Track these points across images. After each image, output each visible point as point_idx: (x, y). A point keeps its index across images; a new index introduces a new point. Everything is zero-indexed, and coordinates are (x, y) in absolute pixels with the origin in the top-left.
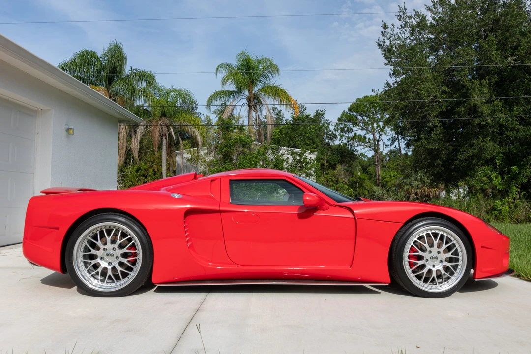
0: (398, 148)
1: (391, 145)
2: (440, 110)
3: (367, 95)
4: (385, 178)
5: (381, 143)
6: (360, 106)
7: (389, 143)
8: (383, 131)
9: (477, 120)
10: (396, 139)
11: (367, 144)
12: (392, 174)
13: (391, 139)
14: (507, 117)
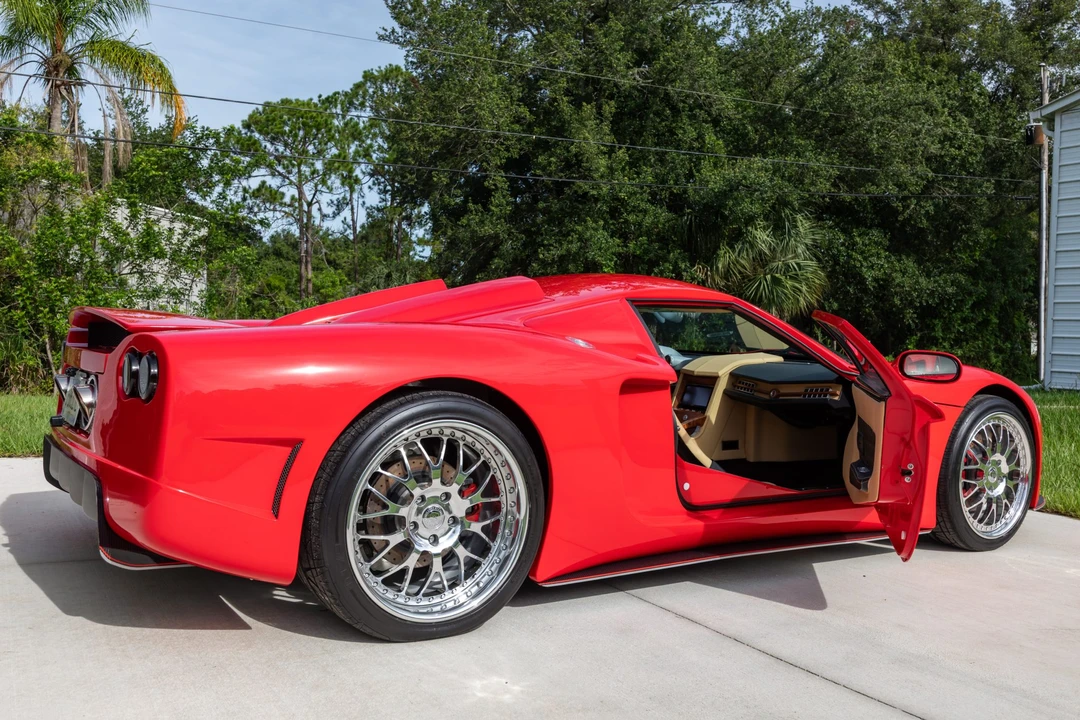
0: (351, 223)
1: (335, 215)
2: (507, 155)
3: (289, 98)
5: (315, 208)
6: (274, 120)
7: (329, 211)
8: (324, 182)
9: (583, 185)
10: (347, 204)
11: (287, 210)
12: (337, 279)
13: (335, 202)
14: (633, 185)
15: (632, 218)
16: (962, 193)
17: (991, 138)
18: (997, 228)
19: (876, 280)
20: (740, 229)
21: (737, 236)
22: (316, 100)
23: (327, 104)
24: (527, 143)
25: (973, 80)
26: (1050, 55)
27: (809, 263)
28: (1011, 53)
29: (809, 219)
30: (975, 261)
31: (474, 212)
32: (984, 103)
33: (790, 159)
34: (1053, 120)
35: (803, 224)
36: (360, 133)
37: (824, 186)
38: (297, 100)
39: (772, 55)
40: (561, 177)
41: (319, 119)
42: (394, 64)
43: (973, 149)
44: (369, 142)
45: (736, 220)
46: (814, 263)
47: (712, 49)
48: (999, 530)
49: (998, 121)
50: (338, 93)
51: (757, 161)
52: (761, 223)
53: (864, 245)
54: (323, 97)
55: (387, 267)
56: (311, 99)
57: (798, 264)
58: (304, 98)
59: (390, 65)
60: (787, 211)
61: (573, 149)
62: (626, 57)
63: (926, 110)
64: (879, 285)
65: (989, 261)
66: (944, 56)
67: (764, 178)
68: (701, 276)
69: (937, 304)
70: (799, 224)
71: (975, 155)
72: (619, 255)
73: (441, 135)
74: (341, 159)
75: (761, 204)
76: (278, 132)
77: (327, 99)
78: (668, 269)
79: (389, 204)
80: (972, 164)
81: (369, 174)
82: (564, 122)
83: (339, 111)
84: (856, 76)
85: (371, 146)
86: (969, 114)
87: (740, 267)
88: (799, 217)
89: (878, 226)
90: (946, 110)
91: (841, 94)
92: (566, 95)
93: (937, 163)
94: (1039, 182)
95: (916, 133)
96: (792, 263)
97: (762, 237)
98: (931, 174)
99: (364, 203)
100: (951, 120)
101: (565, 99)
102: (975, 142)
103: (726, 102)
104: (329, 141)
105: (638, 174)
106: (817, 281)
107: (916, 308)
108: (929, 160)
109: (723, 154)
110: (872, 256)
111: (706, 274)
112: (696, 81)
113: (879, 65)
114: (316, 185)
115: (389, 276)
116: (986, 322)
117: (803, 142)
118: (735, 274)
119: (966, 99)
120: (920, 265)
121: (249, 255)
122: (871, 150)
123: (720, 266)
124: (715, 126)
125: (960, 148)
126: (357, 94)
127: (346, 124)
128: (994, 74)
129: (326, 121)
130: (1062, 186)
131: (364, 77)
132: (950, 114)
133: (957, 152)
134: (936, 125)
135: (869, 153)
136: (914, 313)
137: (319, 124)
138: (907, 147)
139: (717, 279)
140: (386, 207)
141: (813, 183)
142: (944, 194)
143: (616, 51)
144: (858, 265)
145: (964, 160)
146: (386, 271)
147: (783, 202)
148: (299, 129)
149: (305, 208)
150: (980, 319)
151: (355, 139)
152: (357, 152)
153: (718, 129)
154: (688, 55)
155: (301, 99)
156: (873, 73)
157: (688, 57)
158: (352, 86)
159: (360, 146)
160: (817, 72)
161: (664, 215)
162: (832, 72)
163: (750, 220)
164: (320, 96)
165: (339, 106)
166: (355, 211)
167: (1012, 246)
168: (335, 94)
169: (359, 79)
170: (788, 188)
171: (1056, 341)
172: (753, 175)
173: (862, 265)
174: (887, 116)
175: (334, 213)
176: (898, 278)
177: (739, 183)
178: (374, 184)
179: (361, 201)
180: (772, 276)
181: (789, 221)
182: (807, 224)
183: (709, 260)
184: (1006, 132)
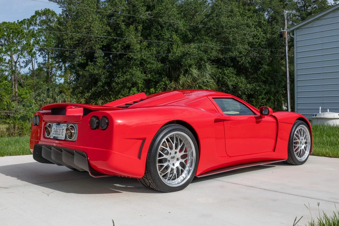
0: (32, 69)
2: (102, 44)
3: (6, 21)
4: (22, 95)
5: (18, 64)
7: (23, 65)
8: (22, 54)
9: (131, 55)
10: (30, 62)
11: (6, 65)
12: (28, 91)
13: (25, 62)
14: (149, 54)
15: (148, 66)
16: (260, 55)
17: (268, 36)
18: (271, 66)
19: (232, 85)
20: (187, 69)
21: (186, 71)
22: (16, 22)
23: (21, 24)
24: (109, 40)
25: (262, 16)
26: (286, 7)
27: (211, 80)
28: (274, 6)
29: (210, 65)
30: (265, 78)
31: (91, 65)
32: (266, 24)
33: (203, 44)
34: (294, 32)
35: (208, 67)
36: (35, 35)
37: (214, 54)
38: (9, 22)
39: (195, 7)
40: (123, 52)
41: (18, 30)
42: (47, 8)
43: (263, 39)
44: (38, 38)
45: (186, 66)
46: (213, 80)
47: (174, 6)
48: (303, 158)
49: (270, 29)
50: (26, 19)
51: (193, 45)
52: (194, 67)
53: (228, 73)
54: (20, 21)
55: (48, 86)
56: (15, 22)
57: (207, 81)
58: (12, 22)
59: (46, 9)
60: (203, 62)
61: (127, 42)
62: (144, 8)
63: (247, 26)
64: (233, 87)
65: (270, 78)
66: (252, 7)
67: (195, 51)
68: (174, 86)
69: (254, 93)
70: (207, 67)
71: (264, 41)
72: (145, 80)
73: (78, 37)
74: (28, 44)
75: (194, 60)
76: (2, 35)
77: (21, 22)
78: (163, 84)
79: (47, 62)
80: (263, 44)
81: (38, 50)
82: (123, 32)
83: (26, 27)
84: (224, 15)
85: (40, 40)
86: (261, 27)
87: (187, 82)
88: (207, 64)
89: (232, 67)
90: (254, 26)
91: (220, 21)
92: (123, 22)
93: (251, 44)
94: (285, 50)
95: (245, 34)
96: (205, 80)
97: (195, 72)
98: (249, 48)
99: (37, 61)
100: (255, 30)
101: (123, 24)
102: (264, 37)
103: (181, 24)
104: (23, 38)
105: (150, 50)
106: (214, 87)
107: (246, 95)
108: (249, 43)
109: (180, 43)
110: (231, 77)
111: (176, 85)
112: (170, 17)
113: (232, 11)
114: (18, 56)
115: (48, 89)
116: (270, 99)
117: (207, 38)
118: (186, 85)
119: (260, 22)
120: (247, 80)
121: (8, 84)
122: (230, 40)
123: (181, 82)
124: (176, 33)
125: (258, 39)
126: (33, 20)
127: (29, 32)
128: (268, 13)
129: (21, 30)
130: (298, 53)
131: (35, 13)
132: (255, 28)
133: (257, 40)
134: (251, 32)
135: (229, 41)
136: (246, 97)
137: (19, 32)
138: (242, 39)
139: (180, 87)
140: (45, 63)
141: (211, 52)
142: (253, 55)
143: (141, 6)
144: (226, 80)
145: (260, 43)
146: (47, 88)
147: (201, 59)
148: (11, 34)
149: (14, 64)
150: (268, 98)
151: (33, 37)
152: (34, 42)
153: (177, 34)
154: (167, 8)
155: (11, 22)
156: (229, 14)
157: (167, 9)
158: (30, 17)
159: (35, 40)
160: (211, 14)
161: (160, 65)
162: (216, 13)
163: (190, 66)
164: (18, 21)
165: (26, 25)
166: (34, 65)
167: (277, 72)
168: (24, 20)
169: (34, 14)
170: (203, 54)
171: (298, 104)
172: (191, 50)
173: (227, 81)
174: (235, 28)
175: (25, 66)
176: (240, 85)
177: (187, 53)
178: (41, 54)
179: (36, 61)
180: (199, 86)
181: (204, 66)
182: (209, 66)
183: (177, 80)
184: (273, 33)
